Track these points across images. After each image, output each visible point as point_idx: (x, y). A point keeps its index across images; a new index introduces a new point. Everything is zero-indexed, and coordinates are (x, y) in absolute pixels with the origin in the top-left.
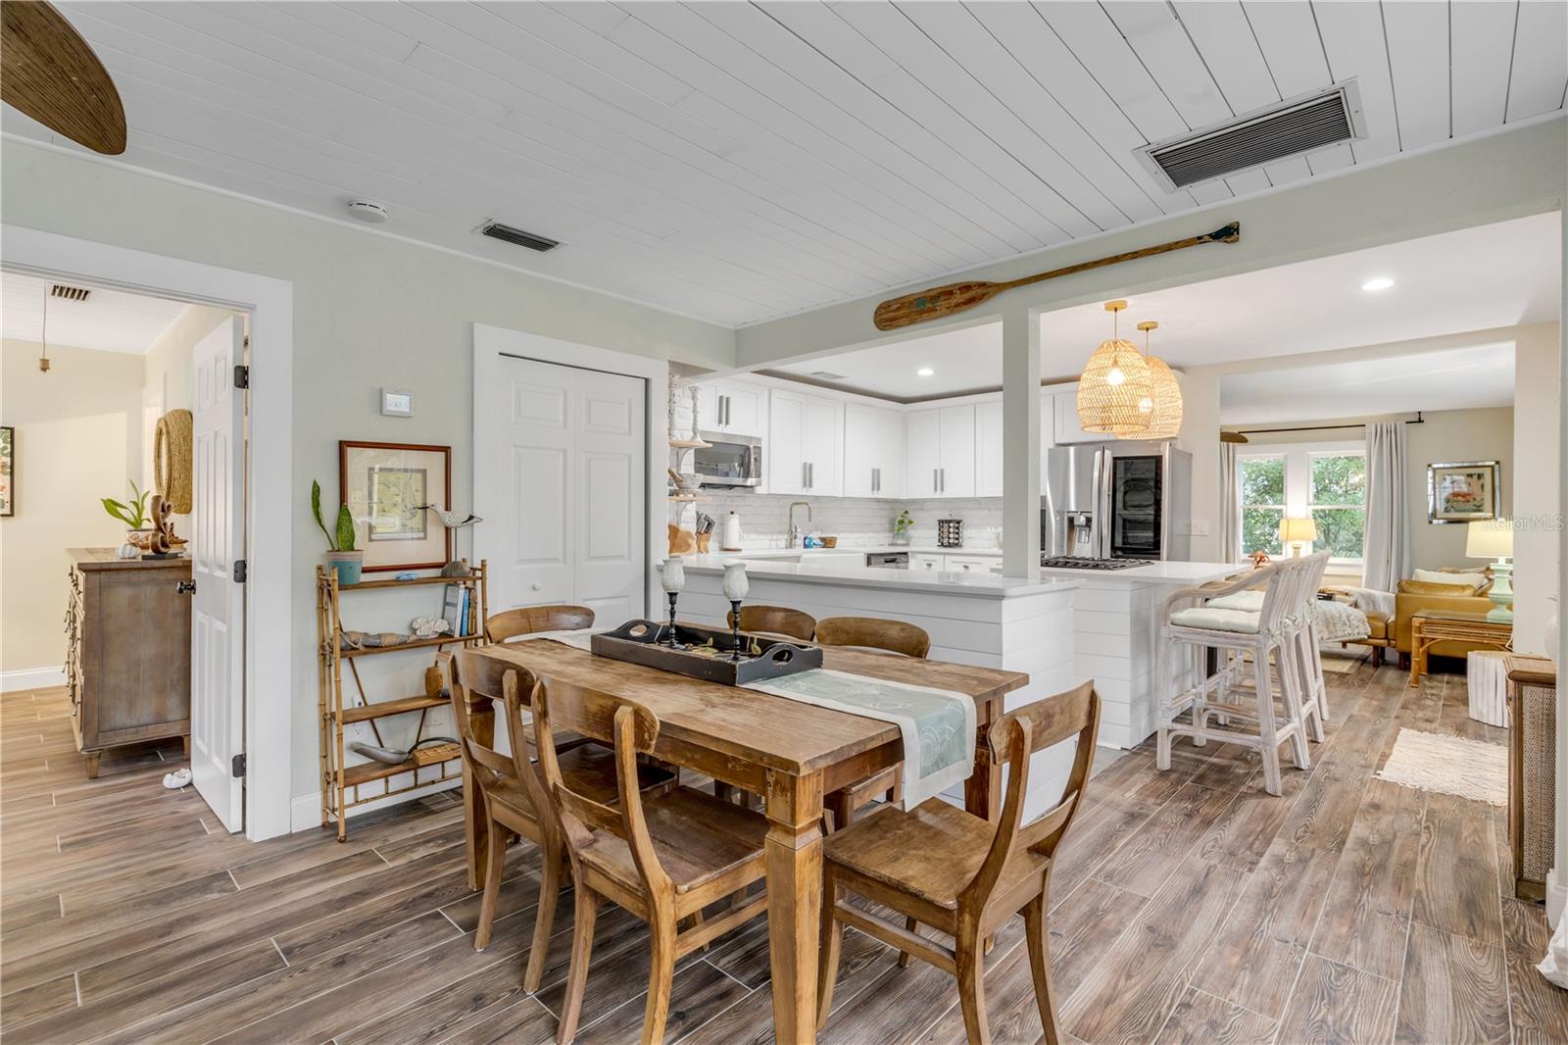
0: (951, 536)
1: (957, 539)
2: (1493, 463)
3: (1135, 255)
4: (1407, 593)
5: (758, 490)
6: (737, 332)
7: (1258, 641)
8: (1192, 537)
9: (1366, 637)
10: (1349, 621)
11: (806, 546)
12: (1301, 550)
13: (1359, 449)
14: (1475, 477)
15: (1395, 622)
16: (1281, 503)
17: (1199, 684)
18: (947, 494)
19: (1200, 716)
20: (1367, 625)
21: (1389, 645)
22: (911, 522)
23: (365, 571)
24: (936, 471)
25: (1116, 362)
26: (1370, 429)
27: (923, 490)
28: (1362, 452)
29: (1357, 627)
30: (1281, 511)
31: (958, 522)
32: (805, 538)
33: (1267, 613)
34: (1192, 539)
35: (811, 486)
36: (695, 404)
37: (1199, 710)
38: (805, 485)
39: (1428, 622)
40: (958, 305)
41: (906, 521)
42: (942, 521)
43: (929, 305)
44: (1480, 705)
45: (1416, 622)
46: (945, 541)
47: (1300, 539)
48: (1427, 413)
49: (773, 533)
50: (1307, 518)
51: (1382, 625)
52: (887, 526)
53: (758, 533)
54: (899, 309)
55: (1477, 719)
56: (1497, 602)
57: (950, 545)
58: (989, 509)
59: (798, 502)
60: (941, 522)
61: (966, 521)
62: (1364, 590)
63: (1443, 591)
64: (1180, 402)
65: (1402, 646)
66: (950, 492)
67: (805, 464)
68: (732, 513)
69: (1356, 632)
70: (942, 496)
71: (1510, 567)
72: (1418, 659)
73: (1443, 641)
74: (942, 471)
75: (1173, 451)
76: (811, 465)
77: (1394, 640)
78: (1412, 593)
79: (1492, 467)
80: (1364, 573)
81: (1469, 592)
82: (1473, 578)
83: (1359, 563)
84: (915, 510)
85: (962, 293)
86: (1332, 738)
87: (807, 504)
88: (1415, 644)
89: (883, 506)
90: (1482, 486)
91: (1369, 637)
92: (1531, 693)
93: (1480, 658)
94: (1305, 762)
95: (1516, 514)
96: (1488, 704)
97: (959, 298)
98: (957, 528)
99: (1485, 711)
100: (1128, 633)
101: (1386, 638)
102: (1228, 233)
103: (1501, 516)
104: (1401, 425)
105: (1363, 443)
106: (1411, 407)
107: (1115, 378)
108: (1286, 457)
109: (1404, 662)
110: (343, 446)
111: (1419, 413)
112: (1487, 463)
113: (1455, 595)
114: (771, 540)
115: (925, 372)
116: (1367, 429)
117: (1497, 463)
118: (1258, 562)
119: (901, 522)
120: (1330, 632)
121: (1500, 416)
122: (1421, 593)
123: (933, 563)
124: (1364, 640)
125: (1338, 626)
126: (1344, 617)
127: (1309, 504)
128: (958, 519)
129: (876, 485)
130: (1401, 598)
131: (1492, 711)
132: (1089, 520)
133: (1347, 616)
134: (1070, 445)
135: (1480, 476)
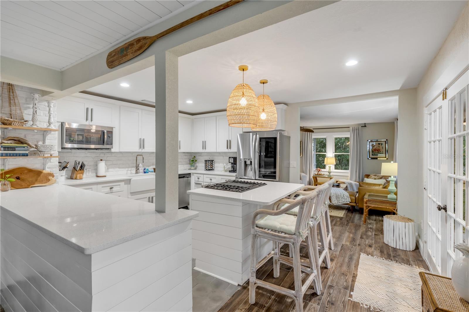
0: (209, 166)
1: (212, 167)
2: (385, 140)
4: (362, 187)
5: (113, 150)
7: (294, 239)
8: (290, 168)
9: (349, 203)
10: (344, 196)
11: (145, 172)
12: (331, 168)
14: (381, 144)
16: (325, 152)
17: (276, 248)
19: (276, 263)
20: (349, 198)
21: (356, 205)
26: (351, 129)
29: (346, 199)
31: (212, 161)
32: (144, 169)
34: (291, 169)
35: (144, 148)
36: (50, 109)
37: (276, 260)
38: (140, 148)
39: (369, 201)
41: (195, 160)
44: (388, 239)
46: (207, 168)
47: (331, 164)
49: (128, 167)
50: (333, 157)
53: (119, 168)
55: (387, 244)
57: (209, 170)
58: (223, 156)
59: (139, 155)
60: (206, 161)
61: (215, 160)
62: (349, 181)
63: (373, 186)
64: (276, 115)
66: (208, 150)
67: (140, 139)
68: (101, 160)
69: (346, 201)
70: (206, 151)
74: (205, 142)
75: (281, 135)
76: (144, 140)
77: (358, 203)
78: (364, 187)
79: (385, 141)
80: (349, 175)
81: (381, 187)
83: (348, 172)
85: (137, 44)
87: (142, 155)
89: (186, 154)
90: (383, 147)
91: (350, 202)
93: (388, 220)
96: (391, 239)
98: (212, 163)
99: (390, 241)
100: (241, 227)
101: (355, 203)
104: (360, 127)
105: (349, 133)
106: (363, 122)
107: (243, 102)
111: (365, 123)
113: (377, 188)
114: (128, 170)
115: (189, 102)
117: (387, 140)
118: (318, 172)
119: (193, 161)
120: (338, 201)
122: (366, 187)
123: (200, 178)
124: (348, 203)
125: (340, 199)
127: (333, 153)
128: (212, 159)
130: (360, 189)
131: (392, 242)
132: (251, 162)
133: (343, 195)
134: (250, 132)
135: (382, 144)
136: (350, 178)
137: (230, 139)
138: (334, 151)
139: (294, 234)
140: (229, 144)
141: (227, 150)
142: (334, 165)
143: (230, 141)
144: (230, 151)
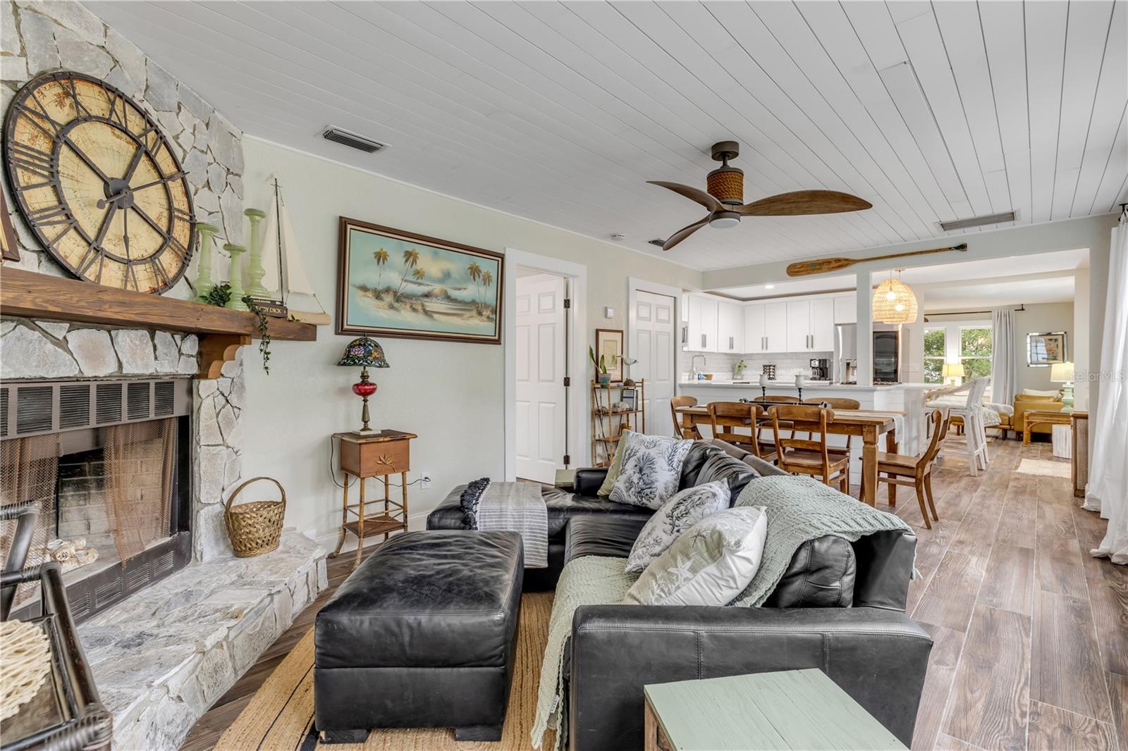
2: (1063, 333)
3: (921, 253)
6: (703, 273)
8: (910, 373)
13: (987, 325)
15: (1014, 416)
16: (943, 356)
18: (769, 351)
22: (745, 367)
23: (612, 382)
24: (763, 338)
25: (891, 289)
26: (995, 314)
27: (755, 348)
28: (990, 327)
30: (943, 360)
33: (969, 402)
39: (1032, 414)
40: (833, 268)
42: (766, 366)
43: (818, 267)
45: (1026, 414)
47: (955, 376)
48: (1026, 305)
51: (1007, 418)
52: (730, 369)
54: (801, 267)
56: (1067, 404)
58: (792, 359)
60: (764, 366)
61: (778, 366)
65: (1018, 428)
71: (1073, 386)
72: (1026, 436)
73: (1039, 425)
79: (1063, 335)
81: (1051, 400)
82: (1055, 393)
84: (746, 360)
86: (992, 462)
88: (1025, 425)
90: (1057, 346)
91: (1001, 424)
92: (1080, 422)
94: (984, 468)
95: (1075, 361)
97: (834, 264)
101: (1009, 424)
102: (962, 247)
103: (1068, 360)
105: (991, 321)
108: (946, 329)
109: (1019, 437)
110: (597, 331)
112: (1059, 333)
116: (993, 314)
117: (1065, 333)
121: (1066, 307)
126: (987, 414)
129: (731, 346)
135: (1056, 340)
136: (993, 399)
137: (811, 334)
138: (961, 354)
139: (966, 409)
140: (810, 341)
141: (807, 350)
142: (961, 378)
143: (812, 337)
144: (811, 350)
